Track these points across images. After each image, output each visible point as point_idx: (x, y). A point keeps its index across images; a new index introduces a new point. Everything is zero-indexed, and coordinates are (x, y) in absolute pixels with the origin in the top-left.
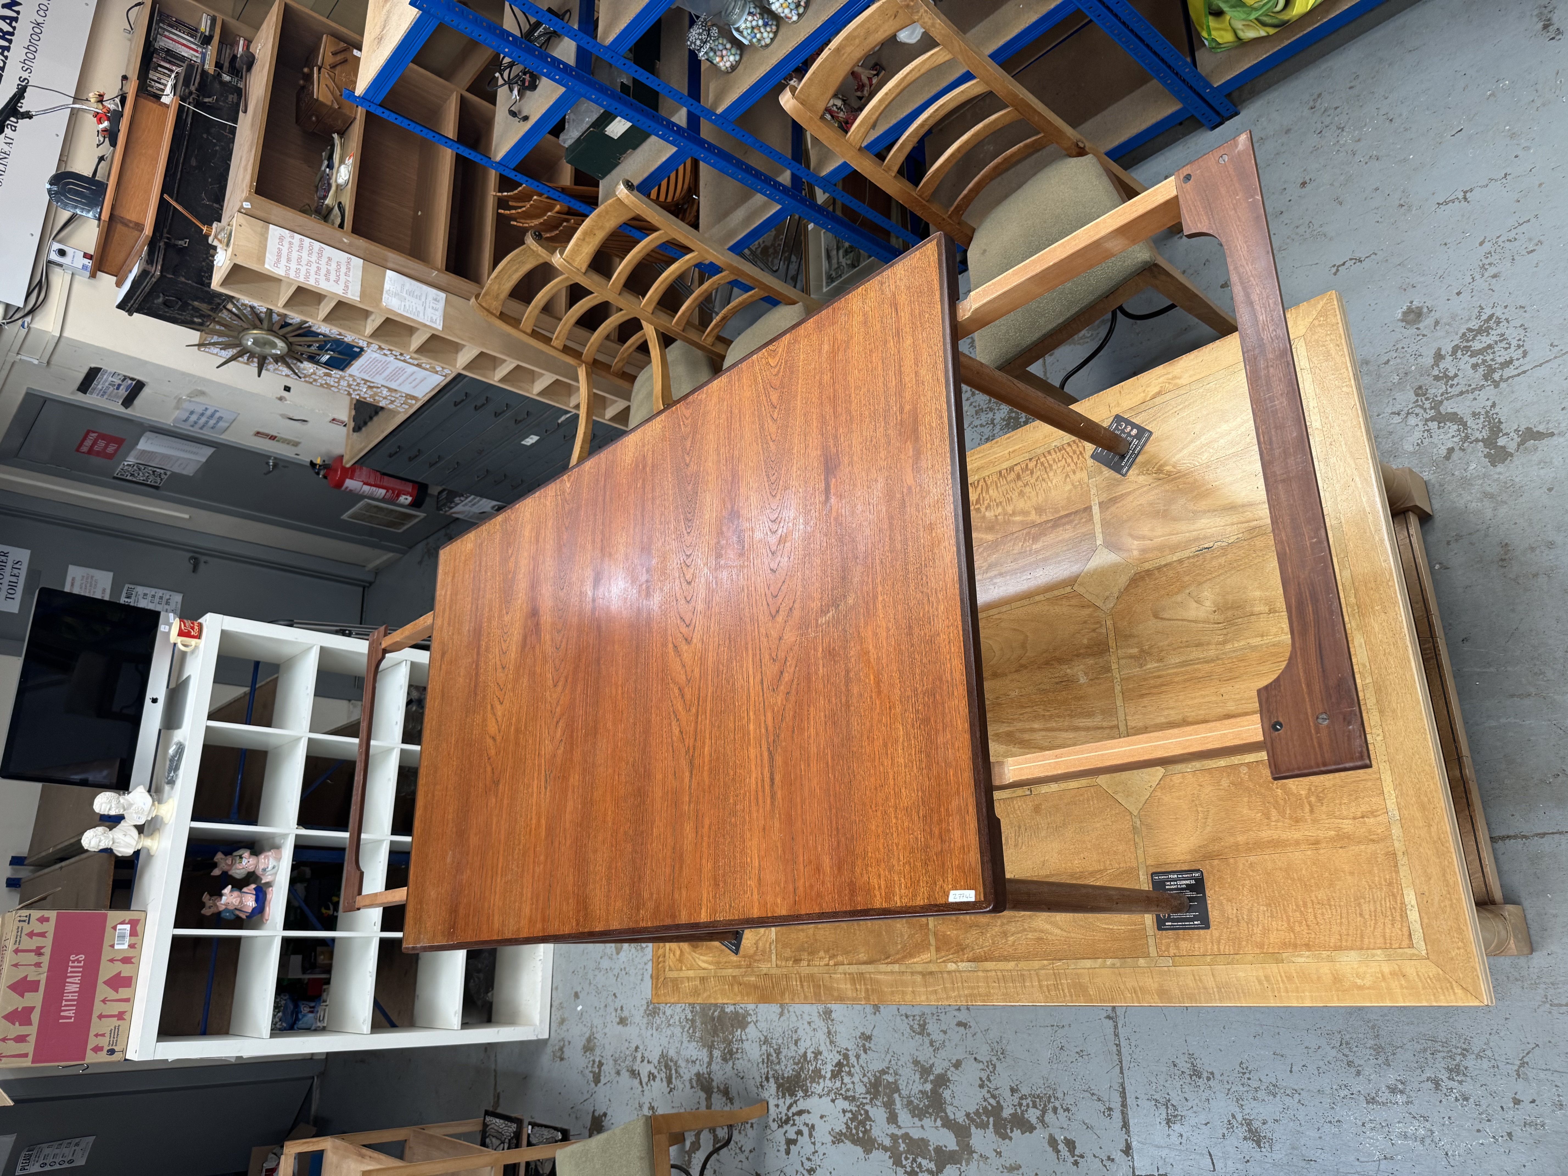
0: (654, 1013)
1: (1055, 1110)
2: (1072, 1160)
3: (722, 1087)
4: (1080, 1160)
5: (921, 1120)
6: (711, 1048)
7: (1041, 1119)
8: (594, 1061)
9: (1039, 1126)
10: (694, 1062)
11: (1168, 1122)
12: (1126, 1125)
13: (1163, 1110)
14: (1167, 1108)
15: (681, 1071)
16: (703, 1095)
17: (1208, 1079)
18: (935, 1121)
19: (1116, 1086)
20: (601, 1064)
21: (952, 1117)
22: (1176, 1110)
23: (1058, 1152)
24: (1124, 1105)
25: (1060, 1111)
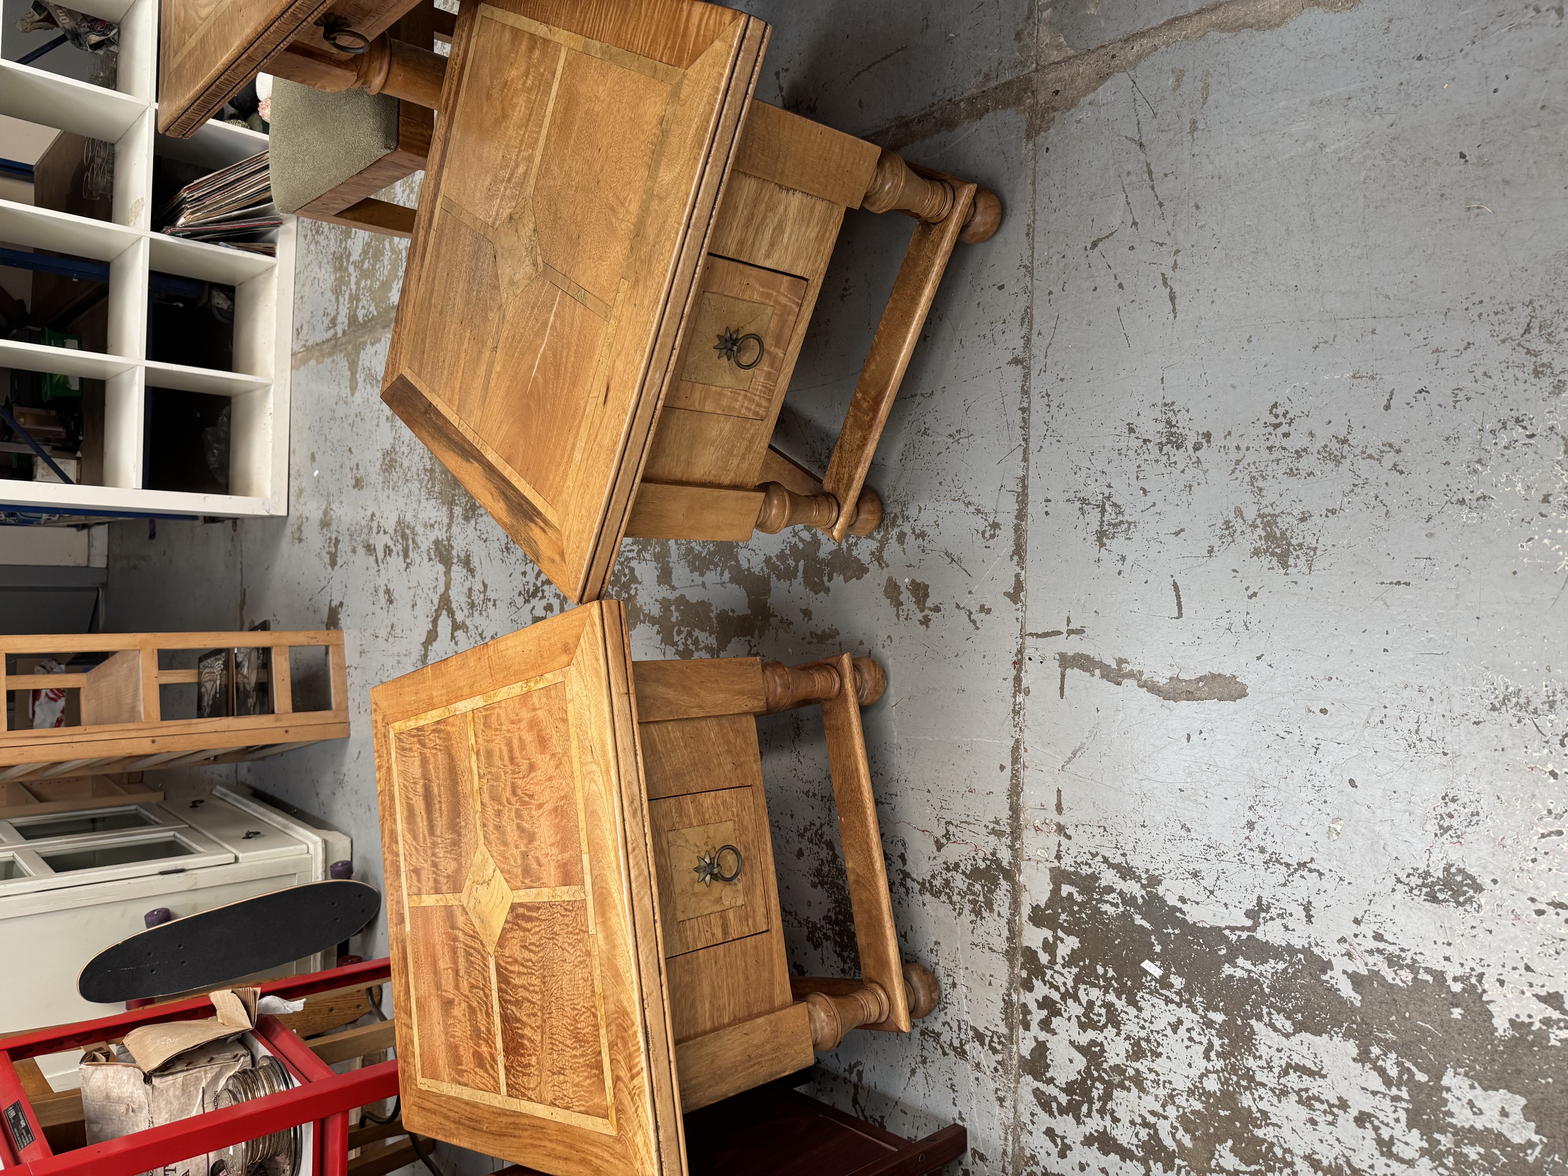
0: (391, 466)
1: (901, 537)
2: (920, 616)
3: (462, 556)
4: (933, 615)
5: (702, 575)
6: (451, 504)
7: (878, 557)
8: (330, 539)
9: (874, 567)
10: (432, 526)
11: (1101, 536)
12: (1019, 551)
13: (1094, 516)
14: (1103, 512)
15: (418, 539)
16: (441, 568)
17: (1197, 447)
18: (722, 574)
19: (1013, 484)
20: (337, 541)
21: (745, 565)
22: (1121, 513)
23: (898, 604)
24: (1021, 515)
25: (910, 539)
